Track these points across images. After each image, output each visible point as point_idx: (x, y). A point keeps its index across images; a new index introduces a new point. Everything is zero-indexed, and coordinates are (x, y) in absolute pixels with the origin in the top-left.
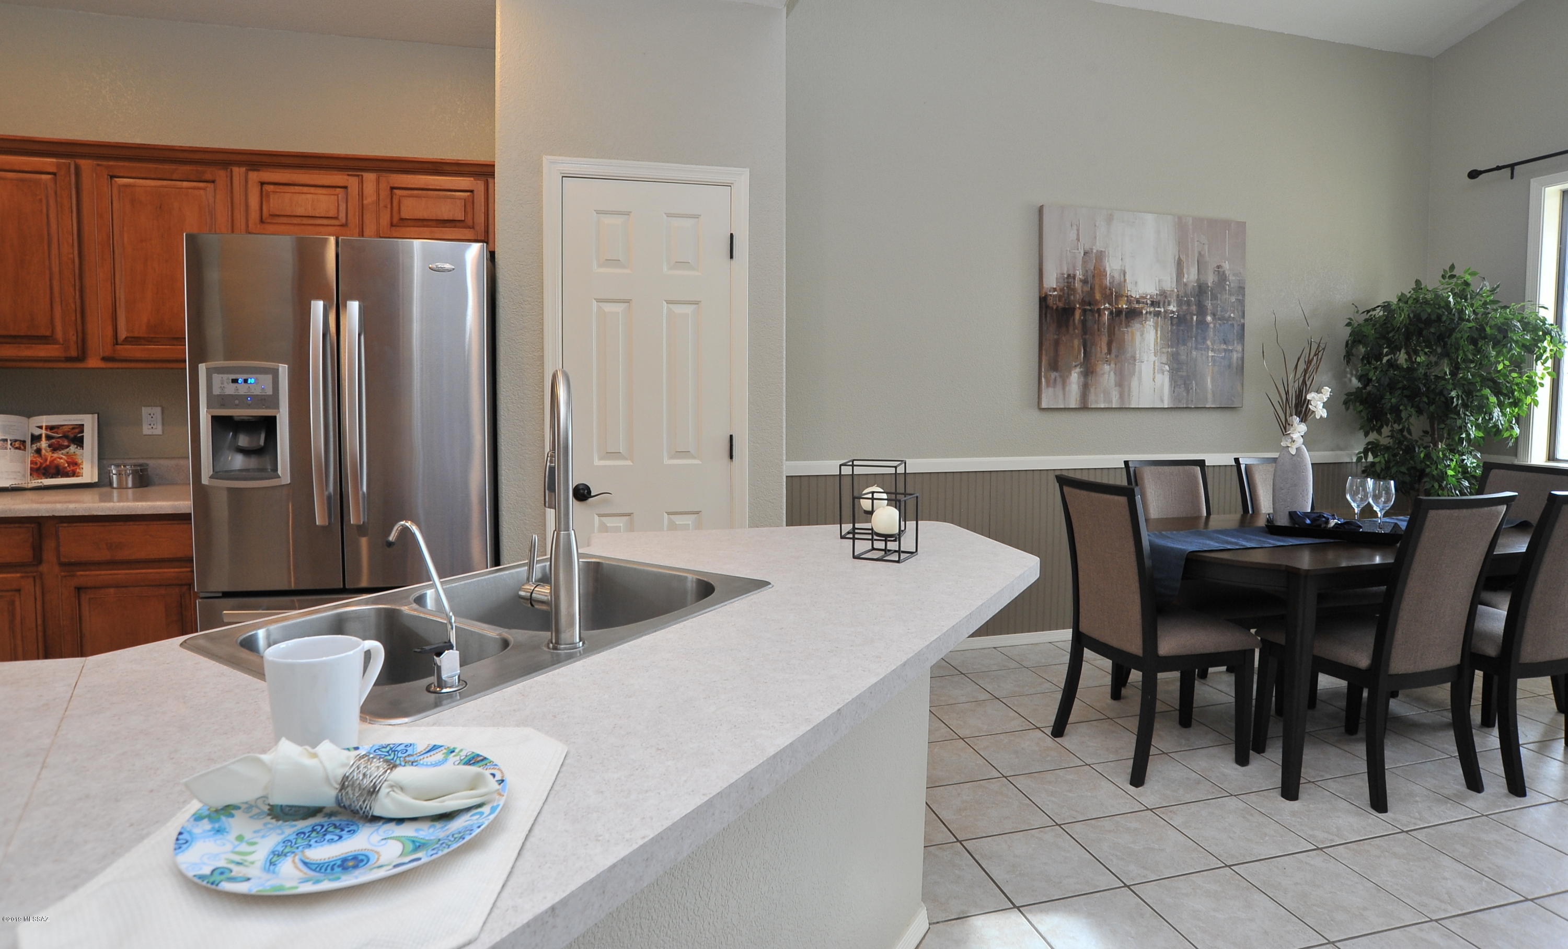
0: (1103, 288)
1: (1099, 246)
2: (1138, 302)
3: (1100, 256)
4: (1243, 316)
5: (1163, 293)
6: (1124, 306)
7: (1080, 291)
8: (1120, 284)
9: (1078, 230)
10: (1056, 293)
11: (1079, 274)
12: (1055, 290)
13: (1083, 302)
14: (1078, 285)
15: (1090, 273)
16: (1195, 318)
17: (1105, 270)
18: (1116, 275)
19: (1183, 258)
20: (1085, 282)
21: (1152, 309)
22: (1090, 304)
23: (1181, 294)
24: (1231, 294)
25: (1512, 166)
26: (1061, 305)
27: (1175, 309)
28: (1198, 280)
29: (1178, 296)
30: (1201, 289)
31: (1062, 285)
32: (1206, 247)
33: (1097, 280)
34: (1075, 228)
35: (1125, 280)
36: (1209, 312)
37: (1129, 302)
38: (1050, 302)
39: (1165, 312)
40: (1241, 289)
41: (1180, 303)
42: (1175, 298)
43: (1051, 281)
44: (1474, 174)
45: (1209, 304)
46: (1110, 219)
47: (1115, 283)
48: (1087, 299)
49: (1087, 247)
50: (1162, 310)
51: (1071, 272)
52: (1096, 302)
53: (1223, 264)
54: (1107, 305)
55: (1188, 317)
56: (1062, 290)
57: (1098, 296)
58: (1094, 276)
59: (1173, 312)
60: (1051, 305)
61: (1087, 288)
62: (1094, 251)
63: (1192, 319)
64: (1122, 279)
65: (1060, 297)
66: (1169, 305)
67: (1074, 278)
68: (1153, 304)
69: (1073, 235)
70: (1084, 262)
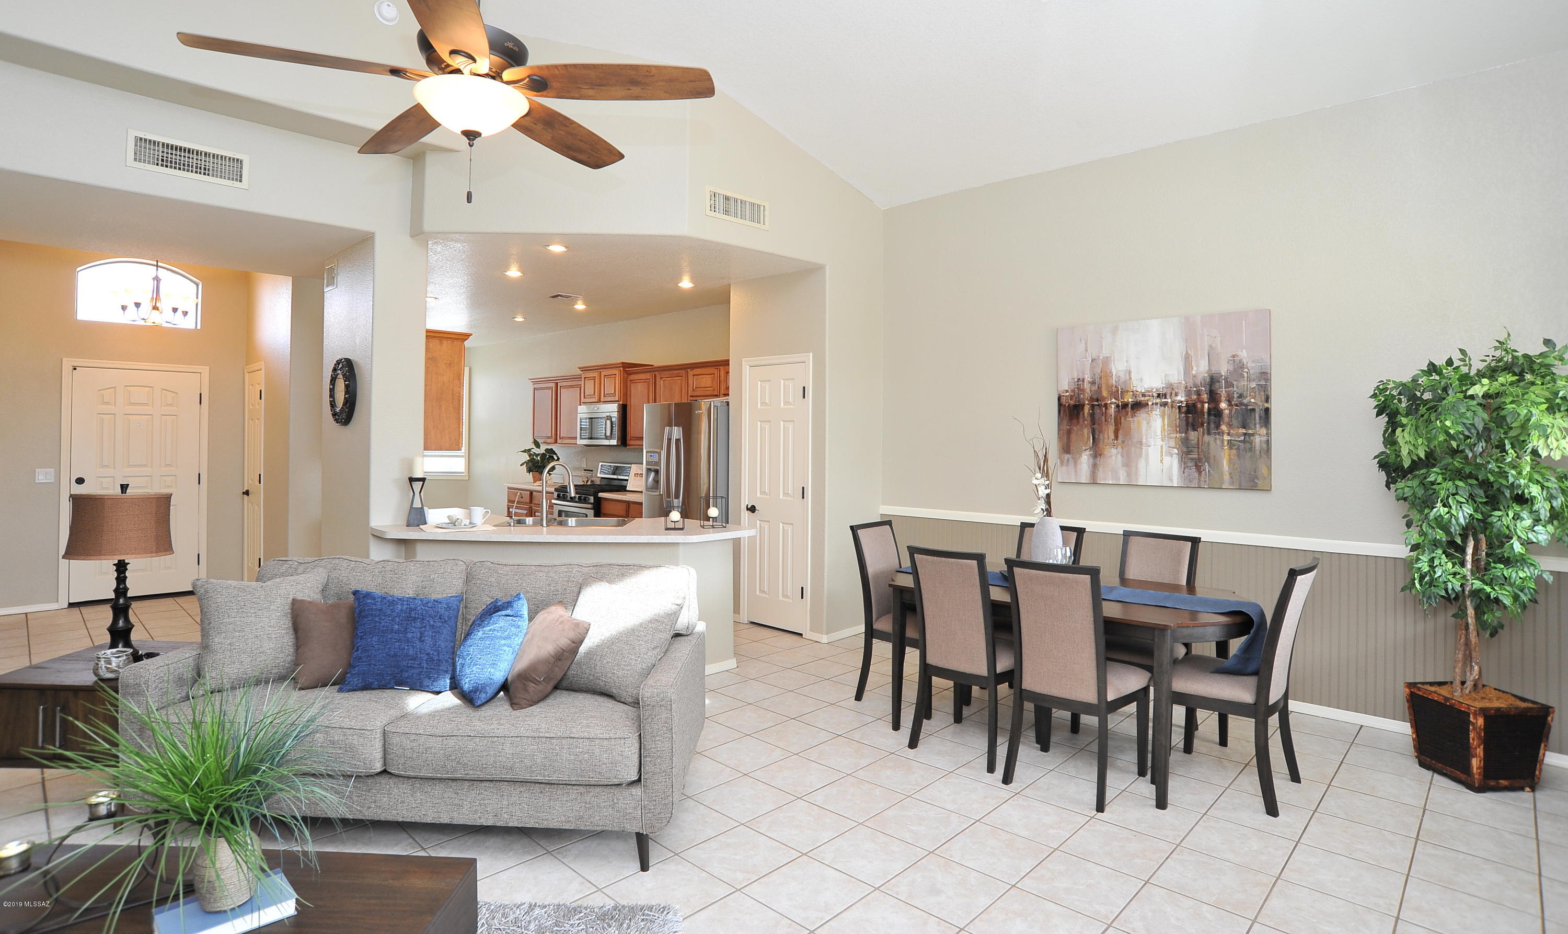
0: (1109, 387)
1: (1105, 353)
2: (1144, 395)
3: (1107, 361)
4: (1267, 399)
5: (1170, 386)
6: (1130, 400)
7: (1088, 391)
8: (1125, 382)
9: (1086, 343)
10: (1068, 394)
11: (1088, 378)
12: (1067, 391)
13: (1092, 399)
14: (1087, 386)
15: (1097, 376)
16: (1206, 405)
17: (1111, 372)
18: (1122, 375)
19: (1191, 353)
20: (1093, 383)
21: (1158, 400)
22: (1097, 400)
23: (1190, 384)
24: (1249, 380)
26: (1072, 403)
27: (1183, 399)
28: (1210, 370)
29: (1186, 388)
30: (1213, 381)
31: (1072, 388)
32: (1218, 340)
33: (1104, 381)
34: (1083, 342)
35: (1130, 378)
36: (1223, 399)
37: (1135, 395)
38: (1063, 401)
39: (1173, 402)
40: (1265, 376)
41: (1188, 393)
42: (1183, 389)
43: (1065, 385)
45: (1223, 393)
46: (1115, 330)
47: (1121, 381)
48: (1095, 397)
49: (1094, 356)
50: (1169, 401)
51: (1081, 377)
52: (1104, 399)
53: (1239, 353)
54: (1114, 400)
55: (1199, 406)
56: (1073, 391)
57: (1105, 394)
58: (1101, 378)
59: (1181, 402)
60: (1064, 403)
61: (1095, 388)
62: (1101, 358)
63: (1203, 406)
64: (1128, 377)
65: (1071, 397)
66: (1176, 395)
67: (1083, 381)
68: (1159, 396)
69: (1082, 347)
70: (1092, 368)
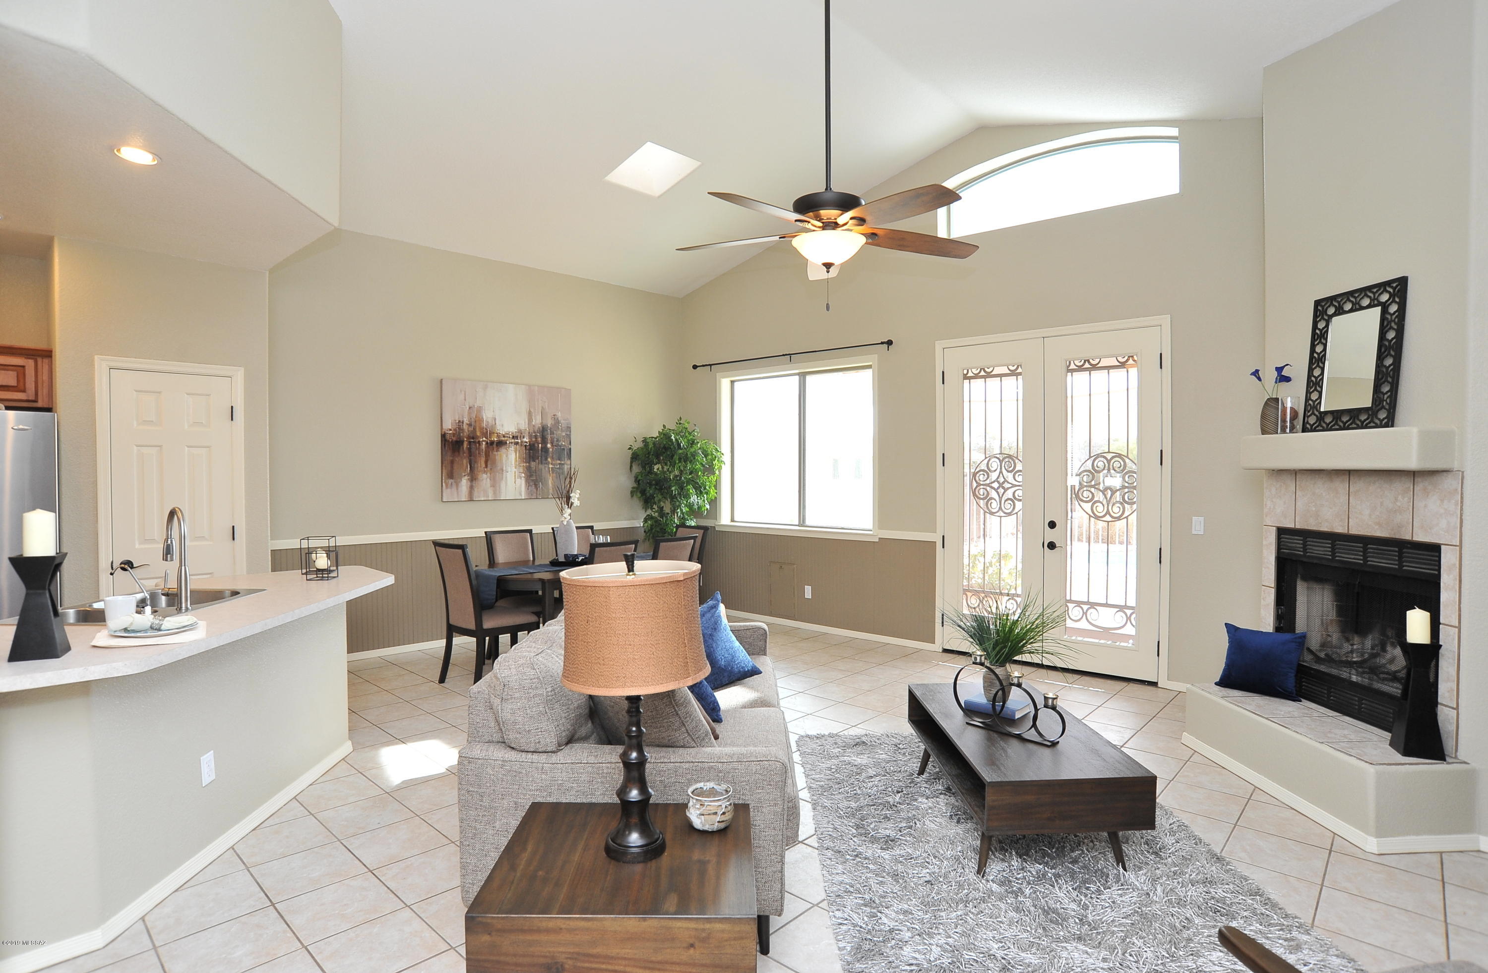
0: (481, 429)
1: (478, 403)
2: (504, 437)
3: (480, 409)
4: (570, 444)
5: (520, 431)
6: (495, 439)
7: (466, 431)
8: (492, 426)
9: (465, 394)
10: (451, 432)
11: (466, 421)
12: (450, 430)
13: (469, 437)
14: (465, 427)
15: (473, 420)
16: (540, 445)
17: (483, 418)
18: (490, 421)
19: (532, 410)
20: (470, 425)
21: (513, 441)
22: (473, 438)
23: (531, 431)
24: (562, 431)
25: (711, 365)
26: (454, 439)
27: (527, 441)
28: (542, 423)
29: (529, 433)
30: (544, 429)
31: (455, 427)
32: (546, 403)
33: (477, 423)
34: (463, 392)
35: (495, 424)
36: (549, 441)
37: (498, 436)
38: (448, 437)
39: (522, 442)
40: (569, 428)
41: (530, 436)
42: (527, 434)
43: (448, 425)
44: (695, 367)
45: (549, 437)
46: (485, 388)
47: (490, 425)
48: (471, 435)
49: (471, 405)
50: (519, 441)
51: (461, 420)
52: (478, 437)
53: (557, 414)
54: (484, 439)
55: (536, 445)
56: (455, 430)
57: (478, 434)
58: (475, 421)
59: (526, 442)
60: (448, 439)
61: (471, 429)
62: (476, 406)
63: (538, 446)
64: (494, 423)
65: (454, 434)
66: (524, 438)
67: (463, 423)
68: (513, 437)
69: (462, 397)
70: (469, 413)
